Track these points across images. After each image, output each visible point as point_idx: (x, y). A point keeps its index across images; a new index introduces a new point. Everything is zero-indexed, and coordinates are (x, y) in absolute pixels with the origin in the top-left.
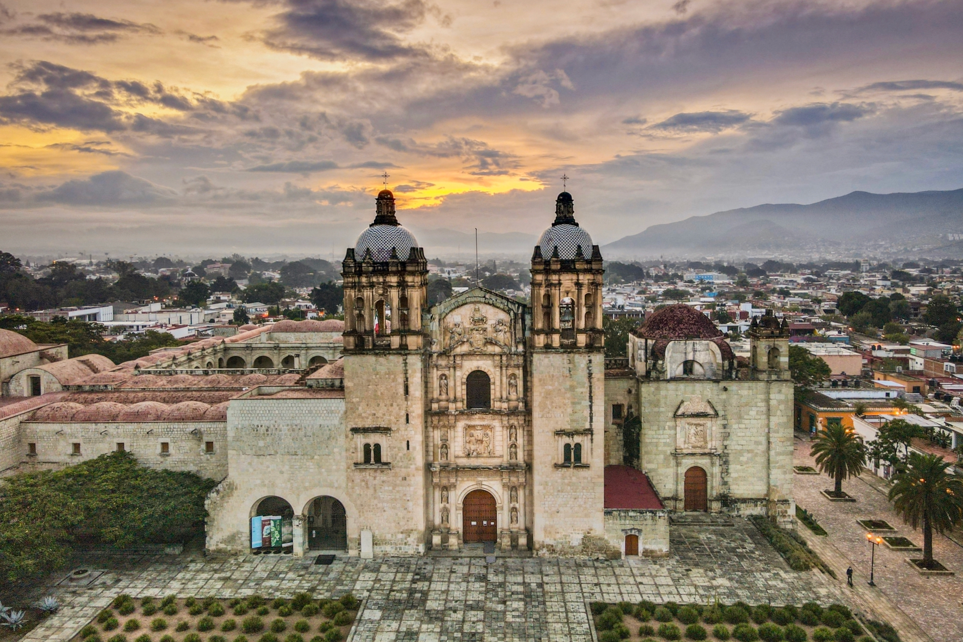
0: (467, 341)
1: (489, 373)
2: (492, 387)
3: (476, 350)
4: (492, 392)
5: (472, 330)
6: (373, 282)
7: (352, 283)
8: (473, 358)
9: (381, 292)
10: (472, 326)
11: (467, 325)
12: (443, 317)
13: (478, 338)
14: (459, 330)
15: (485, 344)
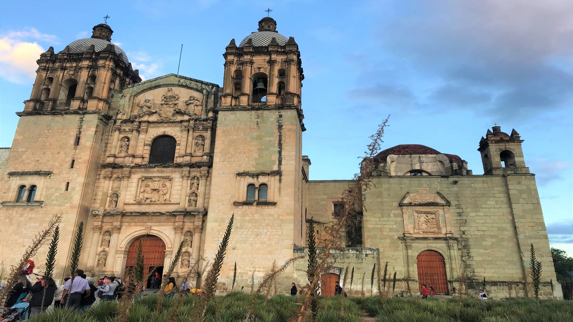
0: (156, 112)
1: (175, 137)
2: (177, 147)
3: (164, 119)
4: (177, 151)
5: (162, 105)
6: (65, 67)
7: (45, 67)
8: (160, 125)
9: (72, 73)
10: (163, 102)
11: (159, 100)
12: (134, 94)
13: (168, 112)
14: (148, 104)
15: (173, 115)
